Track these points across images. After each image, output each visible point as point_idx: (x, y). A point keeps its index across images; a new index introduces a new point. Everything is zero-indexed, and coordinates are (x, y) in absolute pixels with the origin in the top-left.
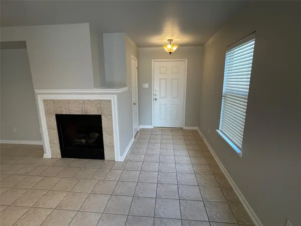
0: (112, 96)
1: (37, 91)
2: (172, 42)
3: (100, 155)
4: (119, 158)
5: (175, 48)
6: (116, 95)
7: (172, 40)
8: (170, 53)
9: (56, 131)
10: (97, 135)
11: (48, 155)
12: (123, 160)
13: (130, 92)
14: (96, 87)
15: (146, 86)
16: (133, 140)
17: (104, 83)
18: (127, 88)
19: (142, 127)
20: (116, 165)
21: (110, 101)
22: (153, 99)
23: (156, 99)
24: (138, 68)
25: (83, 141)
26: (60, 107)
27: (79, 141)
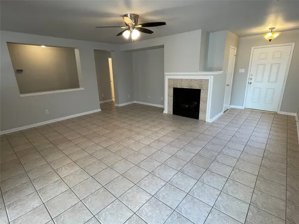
0: (210, 77)
1: (166, 74)
2: (273, 30)
3: (196, 116)
4: (209, 120)
5: (276, 35)
6: (212, 77)
7: (274, 28)
8: (270, 40)
9: (172, 98)
10: (196, 103)
11: (166, 112)
12: (211, 122)
13: (225, 75)
14: (200, 71)
15: (242, 71)
16: (222, 113)
17: (206, 68)
18: (222, 71)
19: (232, 106)
20: (206, 123)
21: (208, 80)
22: (247, 82)
23: (251, 83)
24: (237, 56)
25: (187, 106)
26: (177, 83)
27: (184, 105)
